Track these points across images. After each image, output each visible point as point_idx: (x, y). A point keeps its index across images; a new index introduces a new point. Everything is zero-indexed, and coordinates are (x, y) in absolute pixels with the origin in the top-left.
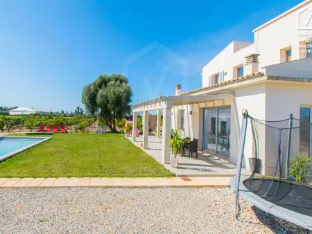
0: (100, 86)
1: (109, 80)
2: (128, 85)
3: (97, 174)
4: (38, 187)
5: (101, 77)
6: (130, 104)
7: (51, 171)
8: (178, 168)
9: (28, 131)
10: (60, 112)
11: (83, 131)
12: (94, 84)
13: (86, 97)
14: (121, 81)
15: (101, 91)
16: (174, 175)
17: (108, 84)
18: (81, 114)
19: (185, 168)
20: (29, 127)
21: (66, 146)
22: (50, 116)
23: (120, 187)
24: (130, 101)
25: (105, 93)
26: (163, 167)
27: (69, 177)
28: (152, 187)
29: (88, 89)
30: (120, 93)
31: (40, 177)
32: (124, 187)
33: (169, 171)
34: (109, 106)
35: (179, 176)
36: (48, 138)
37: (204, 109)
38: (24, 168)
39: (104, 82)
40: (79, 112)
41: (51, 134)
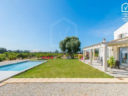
0: (67, 41)
1: (71, 39)
2: (79, 40)
3: (74, 76)
4: (46, 83)
5: (67, 38)
6: (80, 48)
7: (51, 74)
8: (113, 73)
9: (38, 59)
10: (49, 52)
11: (60, 59)
12: (65, 40)
13: (61, 45)
14: (76, 39)
15: (67, 43)
16: (113, 77)
17: (70, 40)
18: (58, 52)
19: (117, 74)
20: (38, 57)
21: (55, 64)
22: (46, 53)
23: (88, 83)
24: (80, 46)
25: (69, 44)
26: (104, 73)
27: (60, 78)
28: (105, 83)
29: (62, 42)
30: (76, 43)
31: (47, 77)
32: (90, 83)
33: (109, 75)
34: (71, 49)
35: (116, 77)
36: (46, 61)
37: (120, 48)
38: (38, 73)
39: (68, 40)
40: (57, 52)
41: (47, 60)
